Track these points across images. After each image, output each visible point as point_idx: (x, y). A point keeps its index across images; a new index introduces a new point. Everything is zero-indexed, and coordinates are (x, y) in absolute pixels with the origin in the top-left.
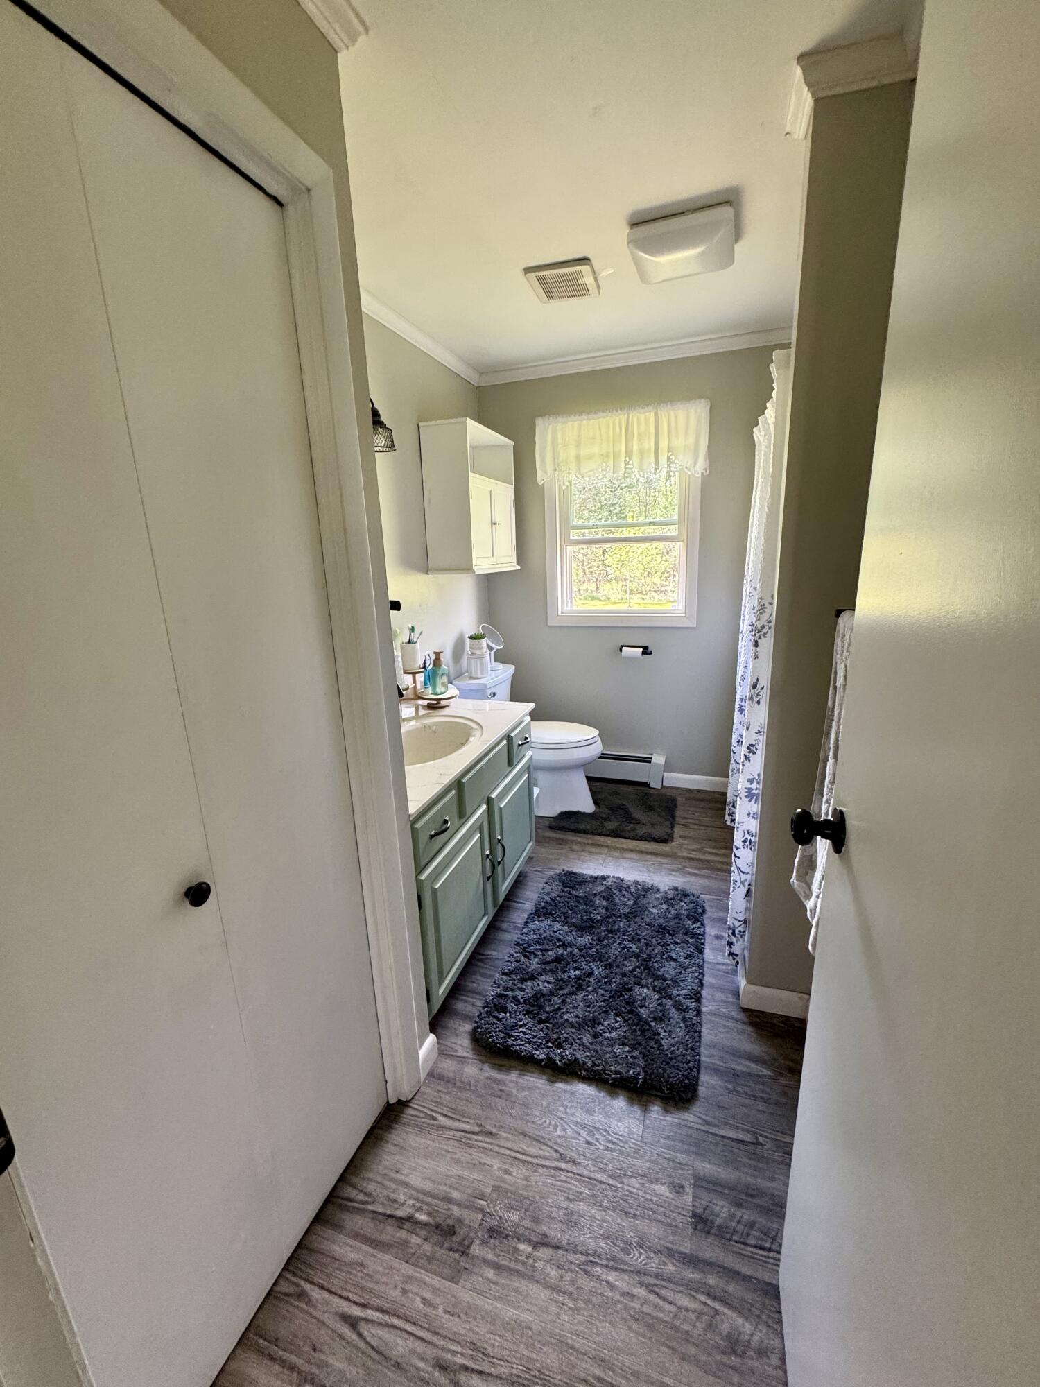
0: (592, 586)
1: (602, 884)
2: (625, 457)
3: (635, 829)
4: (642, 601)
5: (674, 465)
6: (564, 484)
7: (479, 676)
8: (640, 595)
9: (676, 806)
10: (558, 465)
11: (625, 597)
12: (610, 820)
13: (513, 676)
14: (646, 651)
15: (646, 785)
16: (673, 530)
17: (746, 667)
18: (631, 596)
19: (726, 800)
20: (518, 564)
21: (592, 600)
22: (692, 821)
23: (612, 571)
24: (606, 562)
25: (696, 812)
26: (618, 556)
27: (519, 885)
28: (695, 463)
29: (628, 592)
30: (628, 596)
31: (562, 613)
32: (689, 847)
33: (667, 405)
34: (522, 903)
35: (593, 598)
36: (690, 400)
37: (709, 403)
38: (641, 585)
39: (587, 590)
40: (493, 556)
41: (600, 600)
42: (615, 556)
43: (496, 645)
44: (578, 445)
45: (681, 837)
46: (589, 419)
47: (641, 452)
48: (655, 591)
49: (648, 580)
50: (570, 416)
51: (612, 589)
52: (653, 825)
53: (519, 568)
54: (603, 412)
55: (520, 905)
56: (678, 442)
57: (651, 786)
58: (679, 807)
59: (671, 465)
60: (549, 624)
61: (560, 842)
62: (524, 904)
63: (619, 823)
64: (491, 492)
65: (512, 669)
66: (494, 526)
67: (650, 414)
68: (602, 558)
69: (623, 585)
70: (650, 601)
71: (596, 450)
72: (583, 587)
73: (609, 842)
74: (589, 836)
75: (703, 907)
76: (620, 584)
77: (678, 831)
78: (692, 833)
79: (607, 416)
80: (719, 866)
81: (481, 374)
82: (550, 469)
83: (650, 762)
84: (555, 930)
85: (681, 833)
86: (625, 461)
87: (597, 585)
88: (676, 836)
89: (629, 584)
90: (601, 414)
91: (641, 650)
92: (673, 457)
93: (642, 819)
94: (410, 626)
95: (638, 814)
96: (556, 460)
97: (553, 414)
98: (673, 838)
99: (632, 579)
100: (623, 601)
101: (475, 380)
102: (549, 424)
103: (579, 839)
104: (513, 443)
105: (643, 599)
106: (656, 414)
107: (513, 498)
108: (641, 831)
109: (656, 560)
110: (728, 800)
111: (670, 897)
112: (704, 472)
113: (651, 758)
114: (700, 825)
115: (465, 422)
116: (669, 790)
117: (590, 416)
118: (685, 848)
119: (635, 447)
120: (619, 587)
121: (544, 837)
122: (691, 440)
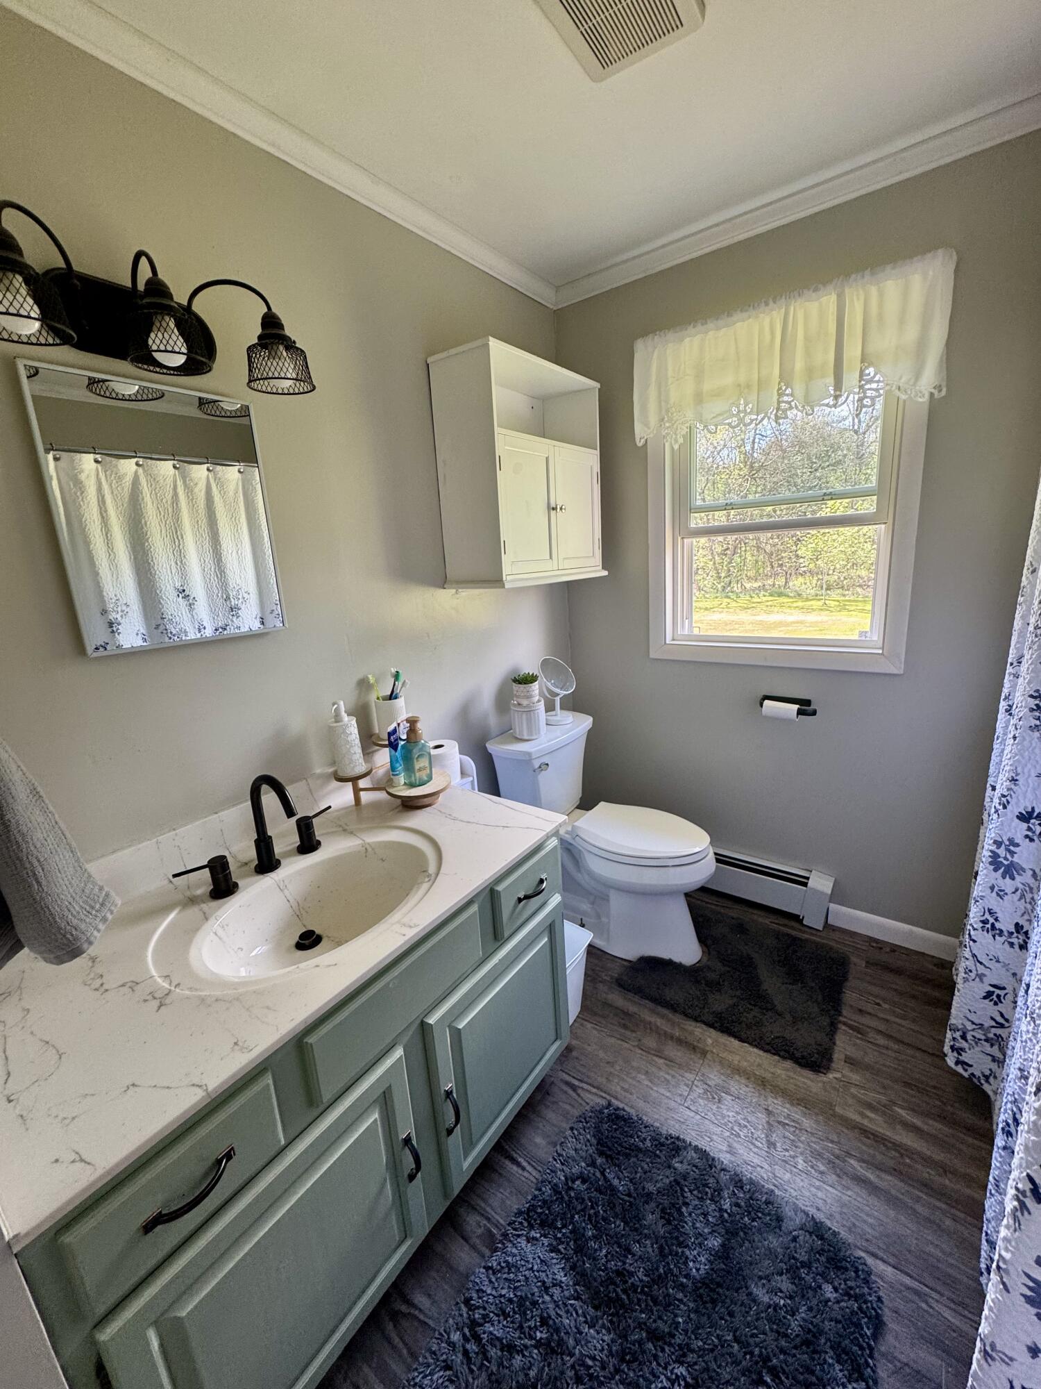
0: (781, 581)
1: (669, 1167)
2: (779, 384)
3: (759, 1024)
4: (843, 598)
5: (874, 386)
6: (676, 441)
7: (526, 737)
8: (840, 591)
9: (845, 978)
10: (667, 411)
11: (820, 593)
12: (719, 991)
13: (589, 731)
14: (805, 707)
15: (796, 918)
16: (868, 506)
17: (1014, 780)
18: (828, 592)
19: (948, 1019)
20: (604, 568)
21: (779, 596)
22: (874, 1023)
23: (806, 564)
24: (799, 553)
25: (884, 1000)
26: (814, 545)
27: (532, 1116)
28: (918, 375)
29: (825, 587)
30: (823, 591)
31: (673, 640)
32: (860, 1093)
33: (863, 277)
34: (518, 1164)
35: (780, 595)
36: (911, 257)
37: (955, 257)
38: (842, 579)
39: (774, 585)
40: (551, 557)
41: (788, 596)
42: (810, 546)
43: (561, 689)
44: (699, 375)
45: (849, 1061)
46: (718, 329)
47: (810, 373)
48: (860, 586)
49: (853, 573)
50: (686, 329)
51: (805, 584)
52: (795, 1020)
53: (605, 573)
54: (741, 311)
55: (515, 1168)
56: (885, 341)
57: (805, 923)
58: (852, 982)
59: (867, 386)
60: (652, 655)
61: (627, 1021)
62: (524, 1169)
63: (735, 1000)
64: (547, 459)
65: (586, 722)
66: (553, 513)
67: (827, 301)
68: (794, 548)
69: (819, 579)
70: (852, 598)
71: (729, 380)
72: (770, 582)
73: (710, 1041)
74: (677, 1018)
75: (878, 1316)
76: (816, 578)
77: (844, 1045)
78: (871, 1057)
79: (749, 317)
80: (927, 1173)
81: (557, 288)
82: (653, 419)
83: (805, 885)
84: (549, 1282)
85: (851, 1051)
86: (780, 389)
87: (786, 579)
88: (838, 1056)
89: (826, 578)
90: (738, 316)
91: (796, 707)
92: (871, 370)
93: (778, 1001)
94: (393, 670)
95: (772, 983)
96: (663, 404)
97: (661, 331)
98: (830, 1060)
99: (831, 572)
100: (819, 597)
101: (547, 296)
102: (655, 348)
103: (659, 1022)
104: (598, 385)
105: (844, 595)
106: (840, 297)
107: (597, 468)
108: (774, 1029)
109: (863, 549)
110: (952, 1021)
111: (802, 1256)
112: (936, 392)
113: (808, 878)
114: (890, 1037)
115: (487, 345)
116: (836, 936)
117: (720, 322)
118: (854, 1096)
119: (799, 365)
120: (815, 582)
121: (606, 1004)
122: (912, 333)
